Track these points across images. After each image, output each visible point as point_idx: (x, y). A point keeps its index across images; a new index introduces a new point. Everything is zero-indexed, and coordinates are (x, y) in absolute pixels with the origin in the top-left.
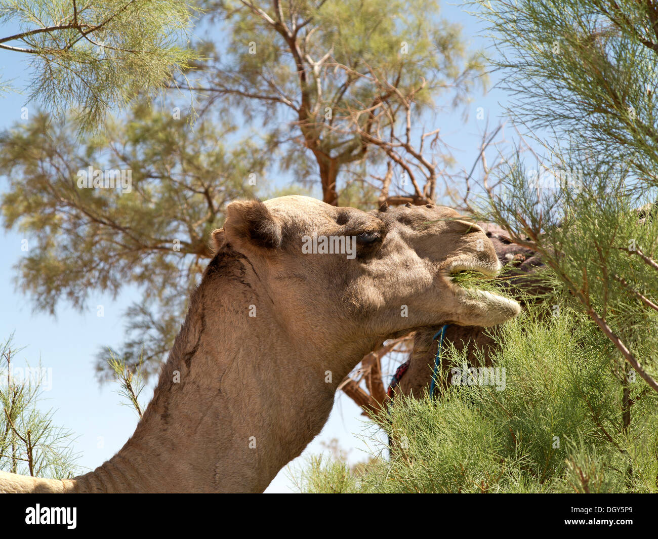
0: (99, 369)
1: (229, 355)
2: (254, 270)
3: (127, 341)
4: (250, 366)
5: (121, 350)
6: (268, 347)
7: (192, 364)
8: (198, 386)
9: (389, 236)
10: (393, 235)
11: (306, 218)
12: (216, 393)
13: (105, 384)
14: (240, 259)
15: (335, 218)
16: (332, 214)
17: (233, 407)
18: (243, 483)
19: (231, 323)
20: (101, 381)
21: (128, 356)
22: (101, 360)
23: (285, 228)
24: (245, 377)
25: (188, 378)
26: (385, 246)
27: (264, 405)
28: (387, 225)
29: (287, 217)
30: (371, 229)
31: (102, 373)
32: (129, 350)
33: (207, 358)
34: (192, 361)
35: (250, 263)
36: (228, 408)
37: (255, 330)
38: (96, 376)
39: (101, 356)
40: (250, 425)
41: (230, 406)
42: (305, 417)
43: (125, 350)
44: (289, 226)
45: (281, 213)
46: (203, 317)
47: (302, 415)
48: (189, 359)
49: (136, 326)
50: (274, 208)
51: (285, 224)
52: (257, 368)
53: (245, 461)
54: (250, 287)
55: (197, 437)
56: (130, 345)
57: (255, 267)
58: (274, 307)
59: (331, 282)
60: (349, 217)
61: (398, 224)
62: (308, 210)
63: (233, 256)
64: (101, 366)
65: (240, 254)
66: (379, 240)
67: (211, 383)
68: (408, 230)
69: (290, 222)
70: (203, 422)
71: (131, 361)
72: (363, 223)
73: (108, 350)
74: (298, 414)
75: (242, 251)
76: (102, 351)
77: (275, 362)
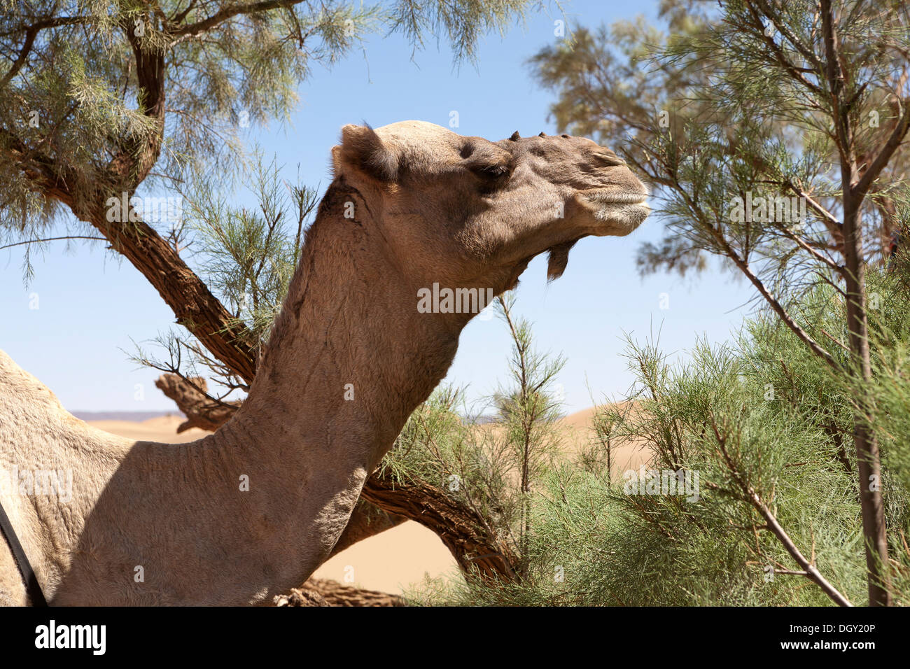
0: (640, 262)
1: (335, 303)
2: (367, 207)
3: (666, 236)
4: (356, 315)
5: (660, 245)
6: (378, 292)
7: (301, 315)
8: (306, 340)
9: (518, 169)
10: (524, 169)
11: (427, 148)
12: (322, 347)
13: (646, 277)
14: (352, 194)
15: (459, 149)
16: (456, 145)
17: (341, 361)
18: (355, 441)
19: (339, 267)
20: (642, 273)
21: (666, 250)
22: (642, 255)
23: (402, 159)
24: (352, 326)
25: (297, 330)
26: (513, 180)
27: (371, 356)
28: (516, 158)
29: (406, 147)
30: (496, 162)
31: (643, 267)
32: (668, 245)
33: (313, 308)
34: (301, 311)
35: (361, 197)
36: (335, 363)
37: (363, 274)
38: (637, 269)
39: (642, 251)
40: (358, 379)
41: (337, 360)
42: (422, 363)
43: (664, 245)
44: (407, 156)
45: (400, 140)
46: (312, 261)
47: (418, 361)
48: (298, 309)
49: (674, 223)
50: (393, 134)
51: (403, 154)
52: (365, 314)
53: (356, 417)
54: (361, 225)
55: (306, 398)
56: (668, 240)
57: (368, 204)
58: (388, 246)
59: (450, 219)
60: (474, 149)
61: (530, 156)
62: (429, 139)
63: (345, 191)
64: (642, 259)
65: (352, 188)
66: (507, 174)
67: (318, 335)
68: (541, 163)
69: (409, 152)
70: (311, 380)
71: (670, 255)
72: (487, 156)
73: (648, 246)
74: (413, 360)
75: (356, 185)
76: (642, 246)
77: (386, 307)
